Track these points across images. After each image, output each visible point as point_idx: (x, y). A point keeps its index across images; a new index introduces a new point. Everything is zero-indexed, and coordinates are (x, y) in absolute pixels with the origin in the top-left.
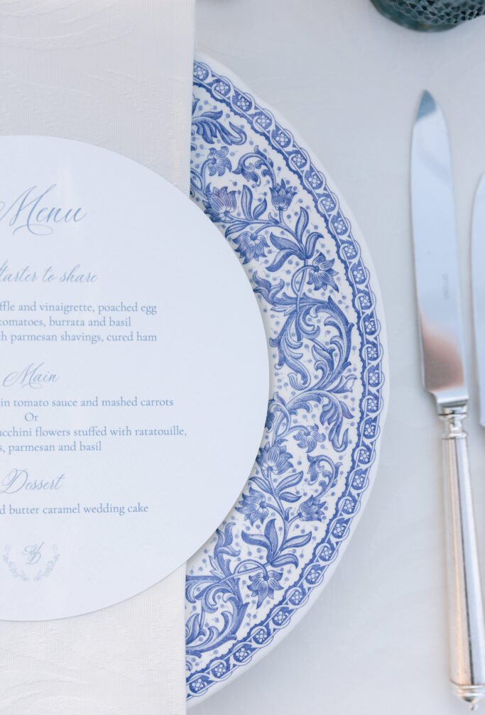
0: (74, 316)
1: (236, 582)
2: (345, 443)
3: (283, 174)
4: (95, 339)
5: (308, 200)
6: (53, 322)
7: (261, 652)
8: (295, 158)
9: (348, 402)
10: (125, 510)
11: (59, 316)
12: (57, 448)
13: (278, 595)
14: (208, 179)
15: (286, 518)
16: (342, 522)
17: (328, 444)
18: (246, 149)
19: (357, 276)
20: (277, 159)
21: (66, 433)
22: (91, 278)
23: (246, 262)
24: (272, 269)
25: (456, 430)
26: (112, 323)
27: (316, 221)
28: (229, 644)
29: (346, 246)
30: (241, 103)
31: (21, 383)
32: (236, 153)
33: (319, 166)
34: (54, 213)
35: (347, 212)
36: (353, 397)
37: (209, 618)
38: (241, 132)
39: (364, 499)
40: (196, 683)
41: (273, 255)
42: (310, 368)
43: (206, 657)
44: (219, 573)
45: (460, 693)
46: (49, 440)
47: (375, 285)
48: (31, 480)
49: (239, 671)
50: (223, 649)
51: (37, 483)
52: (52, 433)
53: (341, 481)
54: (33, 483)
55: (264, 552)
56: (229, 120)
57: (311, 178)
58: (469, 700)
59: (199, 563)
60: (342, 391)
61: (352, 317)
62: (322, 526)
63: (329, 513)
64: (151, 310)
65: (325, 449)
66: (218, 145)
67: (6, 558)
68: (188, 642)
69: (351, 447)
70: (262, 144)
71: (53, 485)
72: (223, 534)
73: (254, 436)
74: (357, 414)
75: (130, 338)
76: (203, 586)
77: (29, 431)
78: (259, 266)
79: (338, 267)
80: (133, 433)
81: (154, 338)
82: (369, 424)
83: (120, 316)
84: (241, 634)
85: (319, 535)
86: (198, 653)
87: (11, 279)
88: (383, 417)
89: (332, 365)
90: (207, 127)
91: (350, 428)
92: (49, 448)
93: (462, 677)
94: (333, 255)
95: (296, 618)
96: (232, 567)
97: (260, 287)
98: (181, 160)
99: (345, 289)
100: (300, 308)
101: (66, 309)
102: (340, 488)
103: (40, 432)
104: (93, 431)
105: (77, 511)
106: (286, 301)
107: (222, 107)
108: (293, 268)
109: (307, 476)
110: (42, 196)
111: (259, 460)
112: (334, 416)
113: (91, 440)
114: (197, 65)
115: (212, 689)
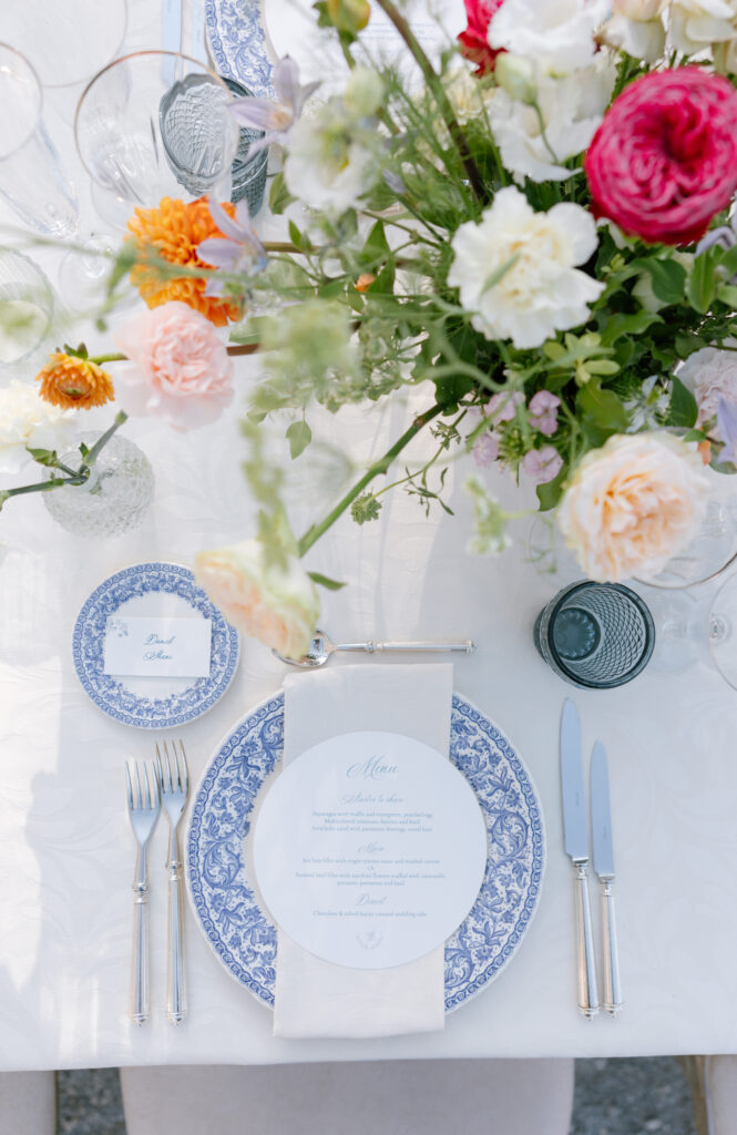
0: (393, 819)
1: (469, 952)
2: (525, 885)
3: (495, 750)
4: (402, 830)
5: (507, 763)
6: (382, 822)
7: (482, 989)
8: (501, 742)
9: (526, 864)
11: (385, 819)
13: (490, 960)
14: (458, 750)
15: (494, 921)
16: (522, 924)
17: (516, 884)
18: (477, 737)
19: (531, 799)
20: (492, 743)
22: (401, 800)
23: (476, 790)
25: (582, 875)
26: (411, 822)
27: (511, 773)
28: (466, 984)
29: (526, 786)
30: (475, 716)
32: (472, 740)
33: (512, 746)
34: (384, 768)
35: (526, 769)
36: (528, 862)
37: (456, 970)
38: (474, 729)
39: (534, 913)
40: (450, 1003)
43: (455, 990)
44: (461, 947)
45: (584, 1012)
46: (378, 880)
47: (540, 805)
49: (470, 998)
50: (463, 987)
53: (522, 903)
55: (484, 938)
56: (469, 723)
57: (509, 752)
58: (588, 1015)
59: (451, 941)
61: (528, 821)
62: (513, 926)
63: (516, 920)
64: (429, 816)
65: (514, 887)
66: (463, 735)
68: (446, 981)
69: (527, 887)
70: (485, 736)
71: (381, 902)
72: (463, 928)
73: (479, 878)
74: (530, 870)
75: (419, 830)
76: (453, 953)
78: (483, 794)
79: (522, 796)
81: (429, 830)
82: (536, 875)
83: (414, 819)
84: (472, 979)
85: (511, 930)
86: (450, 988)
88: (543, 871)
89: (518, 843)
90: (458, 727)
91: (527, 877)
92: (379, 884)
93: (583, 1003)
94: (519, 791)
95: (499, 972)
96: (468, 944)
97: (483, 803)
98: (446, 742)
99: (525, 807)
100: (503, 815)
101: (389, 815)
102: (521, 907)
104: (401, 876)
106: (496, 811)
107: (466, 718)
108: (499, 796)
109: (505, 900)
111: (482, 890)
112: (519, 870)
113: (399, 880)
114: (454, 698)
115: (457, 1007)
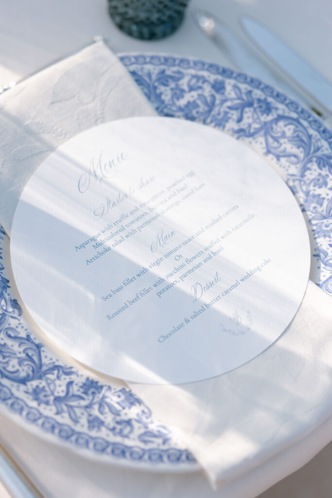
10: (260, 267)
12: (203, 263)
21: (201, 253)
24: (239, 120)
31: (160, 246)
41: (235, 115)
42: (295, 151)
48: (204, 285)
51: (208, 284)
52: (195, 258)
54: (206, 285)
60: (318, 149)
67: (225, 330)
77: (182, 264)
80: (232, 231)
87: (116, 204)
103: (188, 261)
105: (238, 284)
110: (100, 160)
